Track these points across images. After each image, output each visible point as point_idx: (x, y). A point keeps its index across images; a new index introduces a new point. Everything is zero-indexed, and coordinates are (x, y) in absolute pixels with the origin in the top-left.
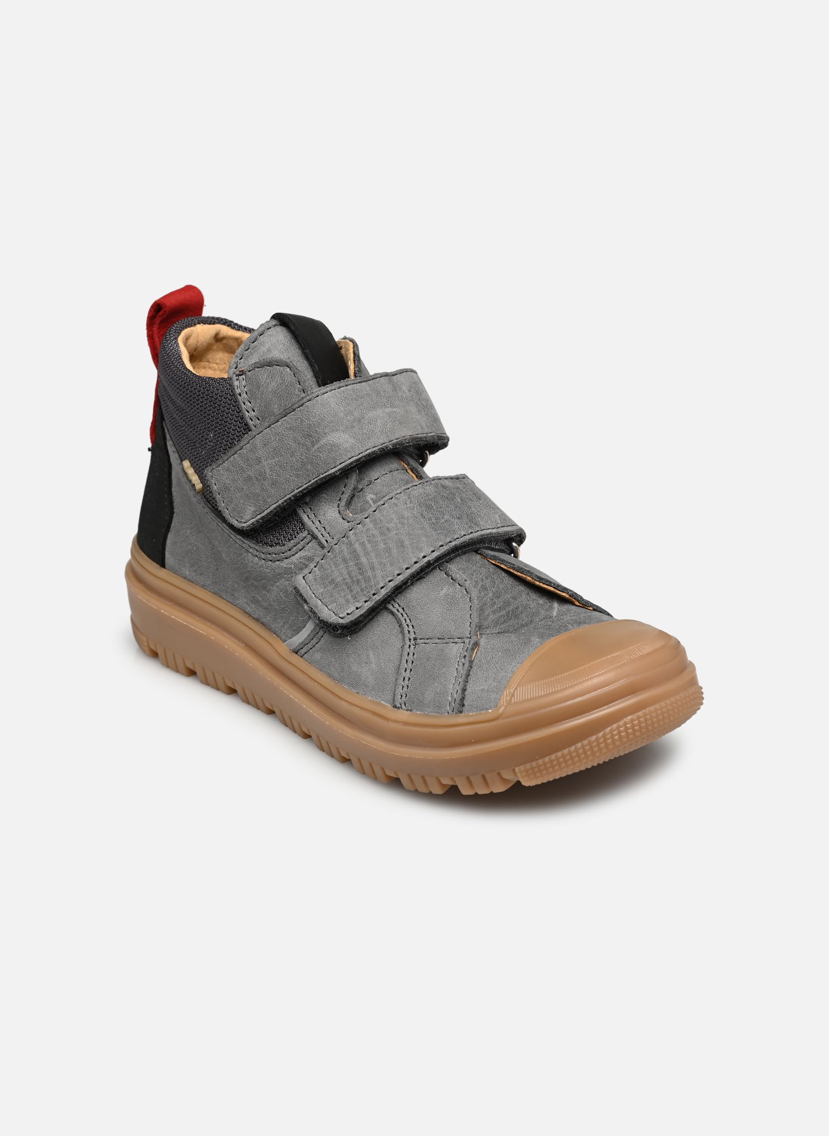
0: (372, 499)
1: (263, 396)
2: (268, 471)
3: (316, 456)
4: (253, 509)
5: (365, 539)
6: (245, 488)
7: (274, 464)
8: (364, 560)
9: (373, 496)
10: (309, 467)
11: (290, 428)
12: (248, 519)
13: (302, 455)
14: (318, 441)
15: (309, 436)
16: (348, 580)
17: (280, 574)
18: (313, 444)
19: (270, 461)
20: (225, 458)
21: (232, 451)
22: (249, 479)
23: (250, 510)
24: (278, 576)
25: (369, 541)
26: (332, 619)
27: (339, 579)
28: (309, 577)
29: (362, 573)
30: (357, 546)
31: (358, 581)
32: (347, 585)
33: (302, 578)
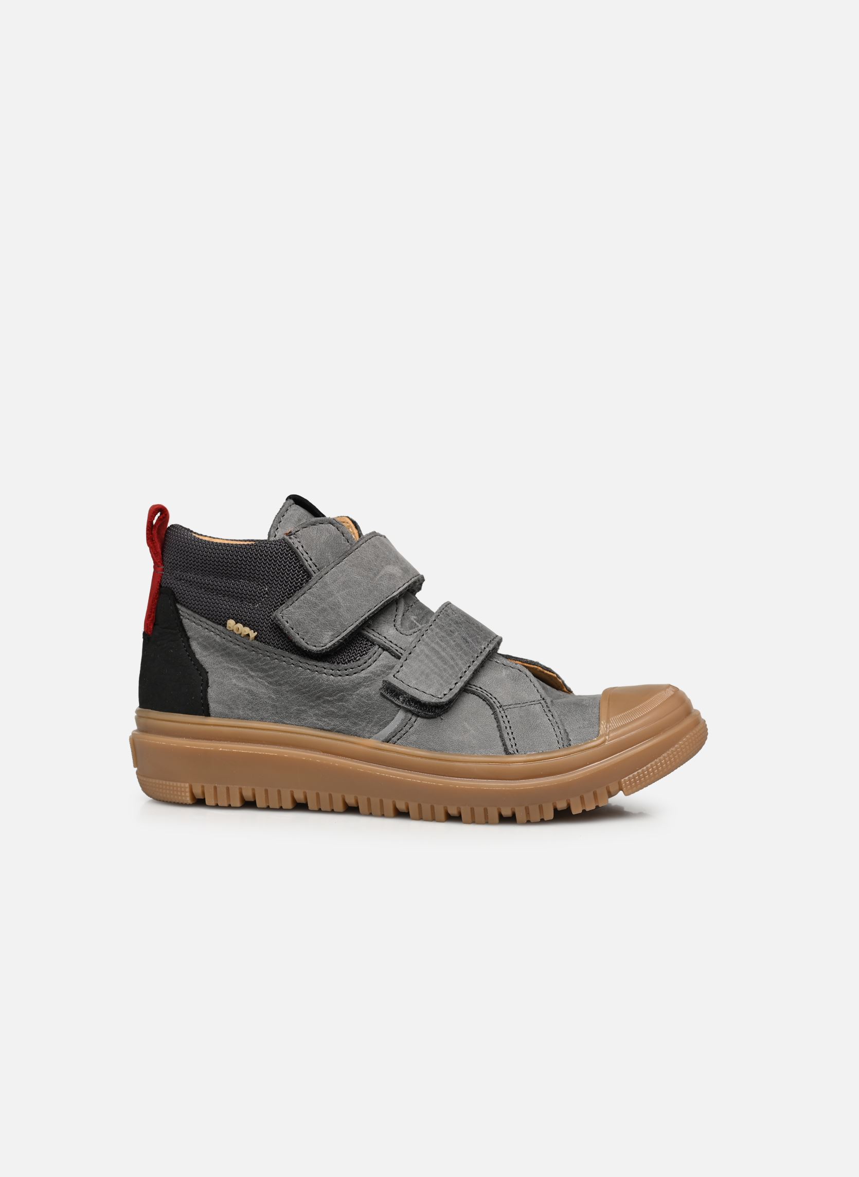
1: (318, 547)
2: (341, 601)
3: (380, 584)
4: (330, 633)
5: (437, 640)
6: (320, 618)
7: (345, 594)
8: (443, 654)
9: (415, 617)
10: (376, 593)
11: (353, 565)
12: (326, 642)
13: (368, 585)
14: (378, 573)
15: (370, 569)
16: (437, 670)
17: (359, 684)
18: (375, 575)
19: (341, 593)
20: (295, 599)
21: (302, 591)
22: (324, 610)
23: (328, 635)
24: (357, 686)
25: (441, 640)
26: (433, 701)
27: (428, 671)
28: (399, 675)
29: (446, 664)
30: (433, 645)
31: (445, 670)
32: (435, 673)
33: (393, 676)
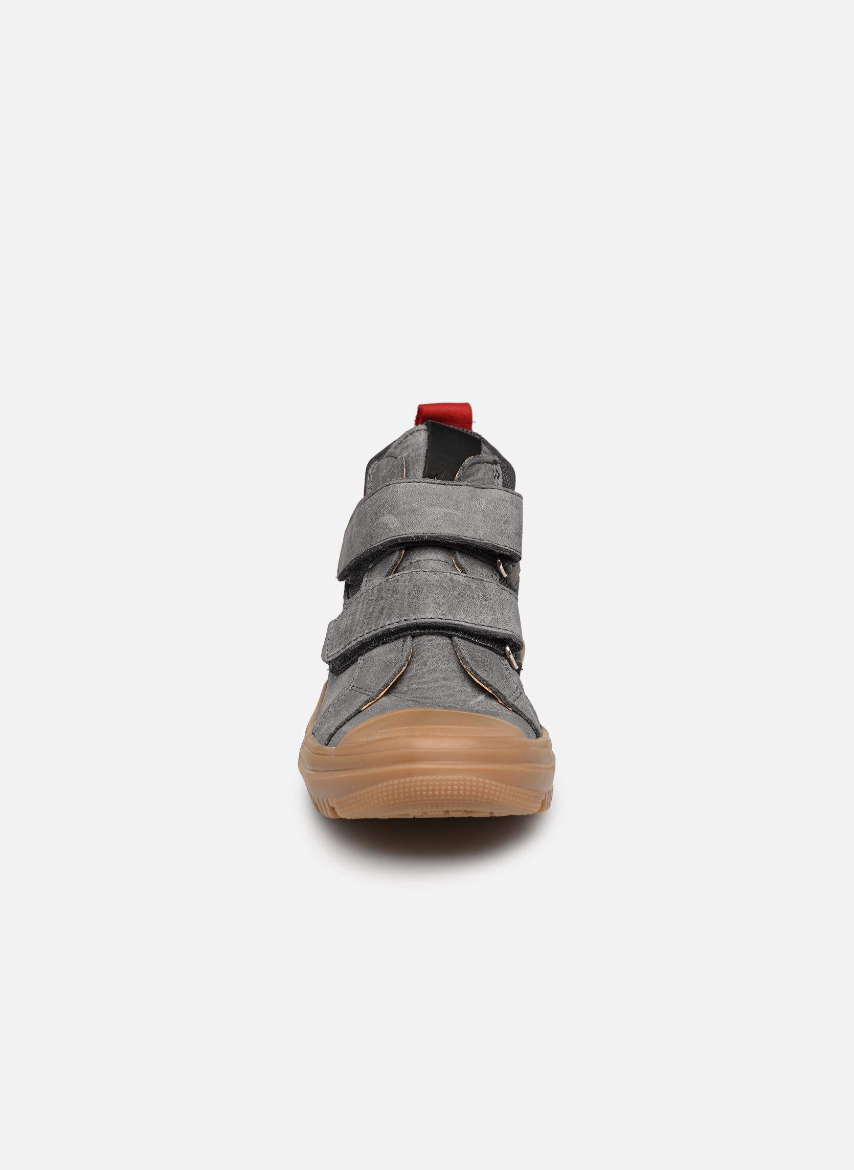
2: (353, 536)
3: (374, 531)
10: (368, 538)
11: (371, 506)
13: (368, 528)
14: (378, 519)
15: (376, 513)
18: (375, 521)
19: (356, 529)
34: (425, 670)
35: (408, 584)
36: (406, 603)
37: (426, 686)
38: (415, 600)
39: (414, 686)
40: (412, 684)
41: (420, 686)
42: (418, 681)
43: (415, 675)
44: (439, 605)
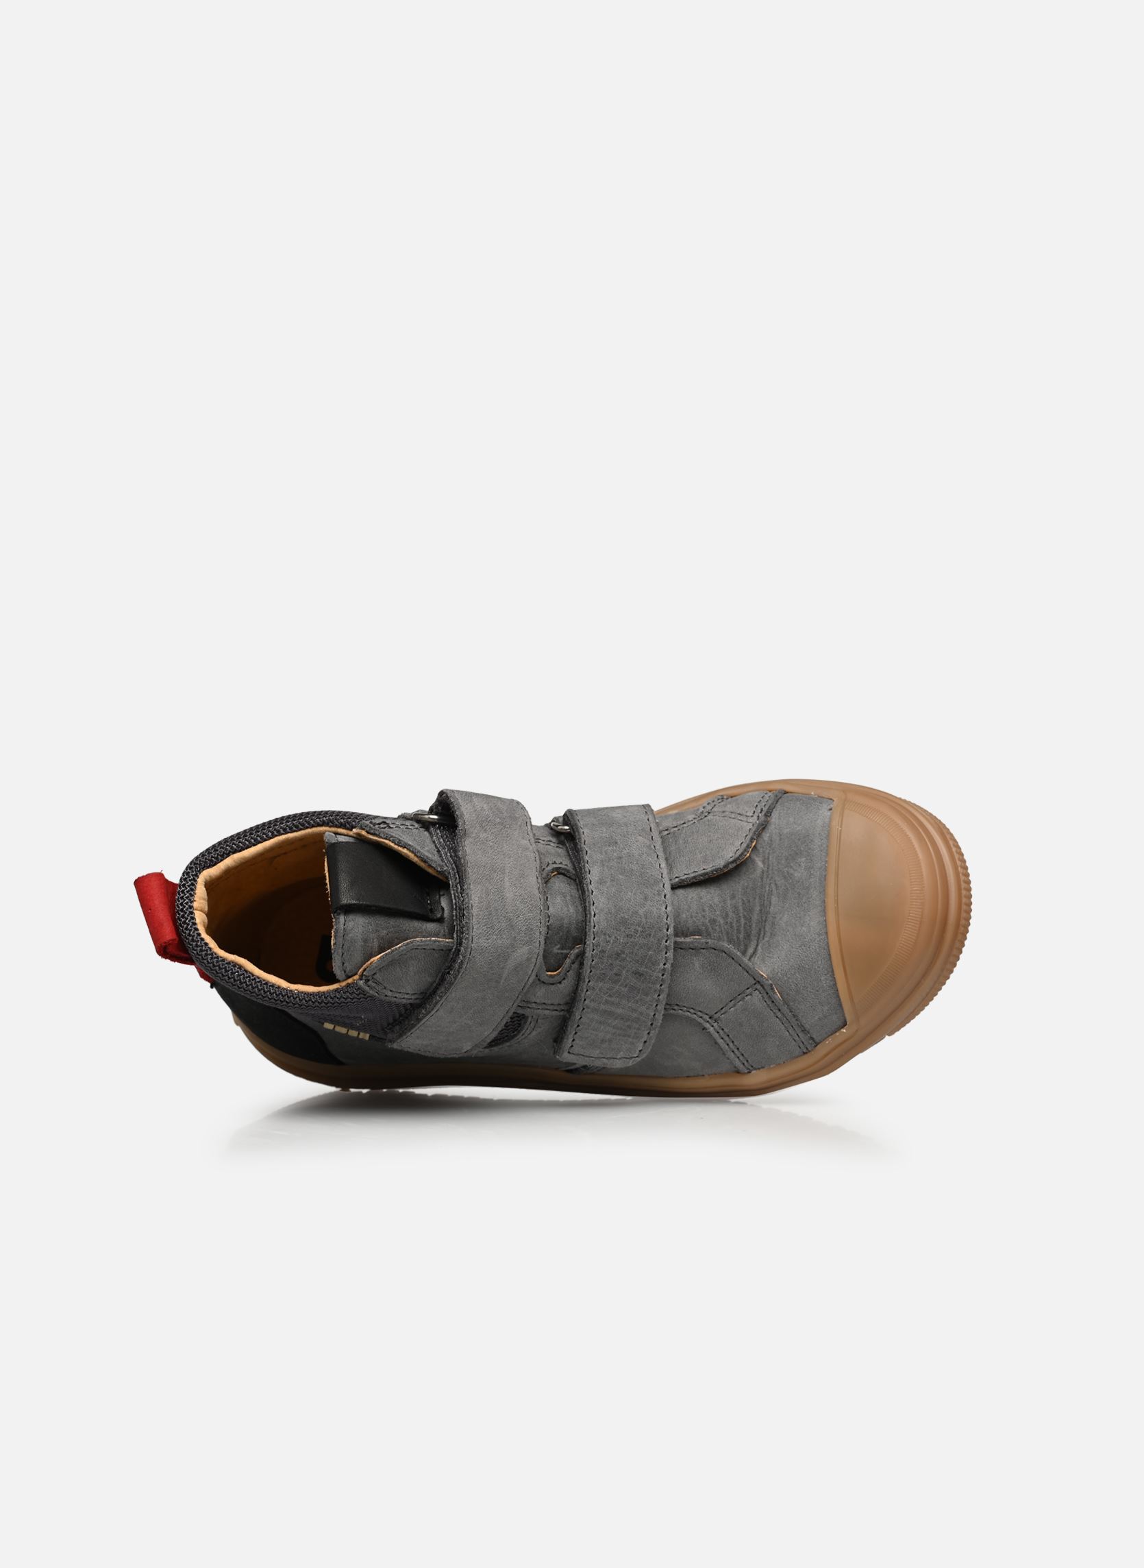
0: (559, 949)
5: (605, 997)
8: (619, 1011)
10: (506, 994)
13: (494, 994)
14: (500, 977)
25: (610, 996)
26: (630, 1064)
27: (608, 1036)
28: (576, 1049)
29: (628, 1020)
30: (603, 1007)
31: (629, 1027)
32: (619, 1035)
33: (568, 1054)
34: (722, 922)
35: (613, 938)
36: (642, 941)
37: (743, 921)
38: (640, 929)
39: (741, 936)
40: (738, 938)
41: (742, 929)
42: (735, 931)
43: (728, 933)
44: (646, 899)
